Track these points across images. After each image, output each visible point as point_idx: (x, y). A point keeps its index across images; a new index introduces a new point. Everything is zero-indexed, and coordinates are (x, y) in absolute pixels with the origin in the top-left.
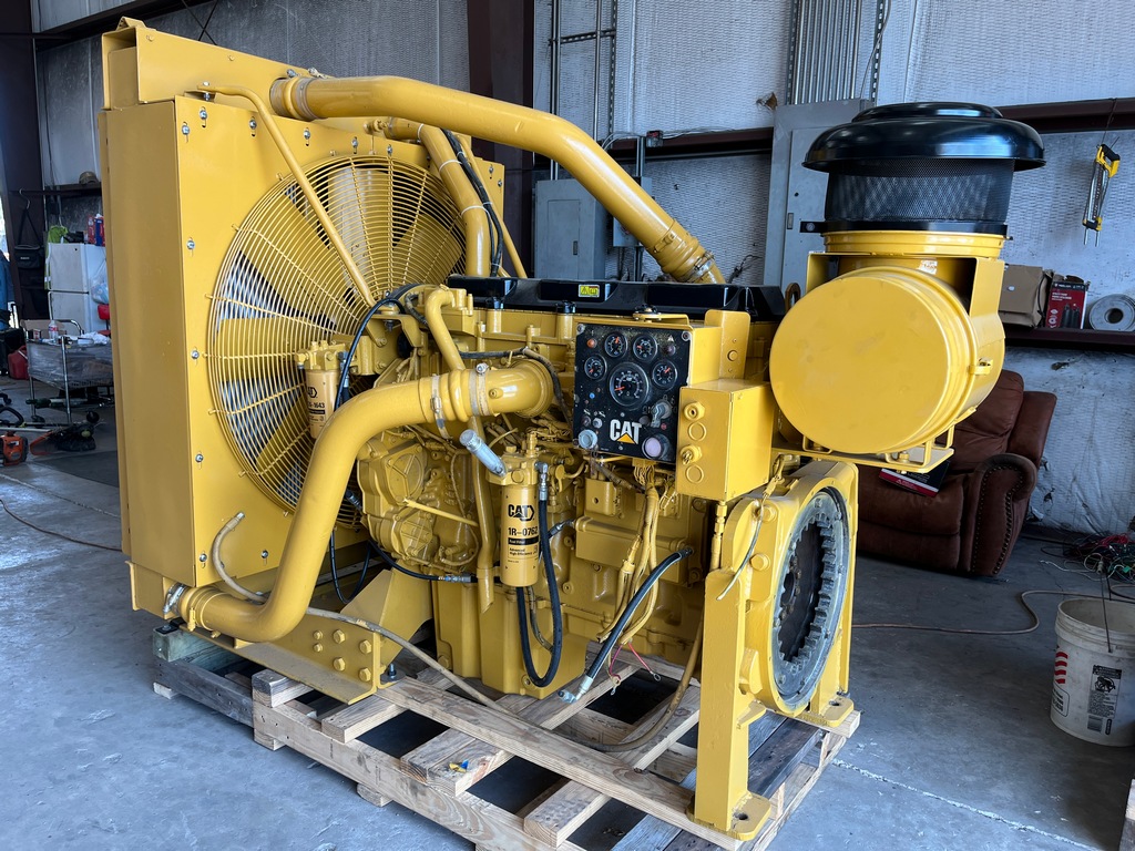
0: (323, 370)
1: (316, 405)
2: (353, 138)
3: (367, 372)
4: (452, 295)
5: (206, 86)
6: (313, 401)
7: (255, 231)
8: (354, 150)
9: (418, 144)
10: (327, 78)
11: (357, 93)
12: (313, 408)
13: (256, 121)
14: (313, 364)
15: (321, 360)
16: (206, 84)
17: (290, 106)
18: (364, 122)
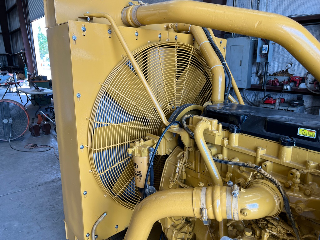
0: (141, 156)
1: (137, 172)
2: (159, 34)
3: (163, 154)
4: (209, 123)
5: (87, 13)
6: (136, 170)
7: (109, 87)
8: (159, 39)
9: (189, 33)
10: (147, 5)
11: (161, 11)
12: (136, 173)
13: (111, 30)
14: (136, 153)
15: (140, 152)
16: (88, 13)
17: (130, 20)
18: (165, 25)
